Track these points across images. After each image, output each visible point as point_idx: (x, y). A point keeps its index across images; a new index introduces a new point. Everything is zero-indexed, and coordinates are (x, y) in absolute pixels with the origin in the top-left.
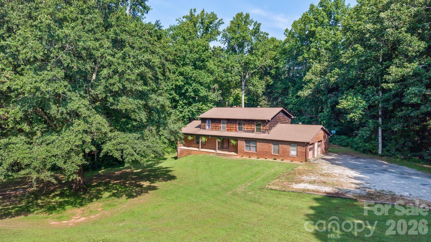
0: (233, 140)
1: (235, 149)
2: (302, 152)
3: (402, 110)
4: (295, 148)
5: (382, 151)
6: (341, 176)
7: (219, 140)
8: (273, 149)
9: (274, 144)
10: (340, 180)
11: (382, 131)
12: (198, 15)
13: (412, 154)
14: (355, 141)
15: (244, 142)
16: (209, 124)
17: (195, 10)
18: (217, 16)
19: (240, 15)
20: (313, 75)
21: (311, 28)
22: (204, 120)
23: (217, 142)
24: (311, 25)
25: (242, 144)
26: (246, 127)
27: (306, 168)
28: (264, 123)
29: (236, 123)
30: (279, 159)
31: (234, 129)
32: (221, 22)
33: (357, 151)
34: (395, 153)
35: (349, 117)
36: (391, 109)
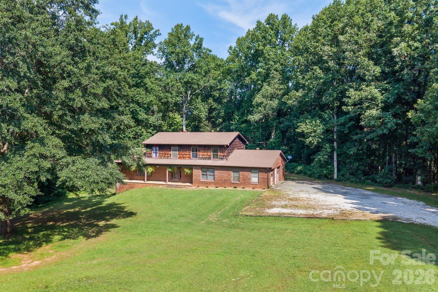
0: (187, 168)
1: (190, 179)
2: (264, 178)
3: (357, 134)
4: (257, 175)
5: (337, 176)
6: (309, 199)
7: (170, 170)
8: (232, 176)
9: (234, 172)
10: (310, 203)
11: (338, 155)
12: (131, 23)
13: (365, 177)
15: (200, 171)
16: (156, 151)
17: (126, 17)
18: (153, 26)
19: (179, 26)
20: (263, 98)
21: (258, 47)
22: (149, 147)
23: (167, 172)
24: (259, 44)
25: (197, 173)
26: (201, 154)
27: (272, 195)
28: (221, 149)
29: (189, 150)
30: (239, 187)
31: (188, 156)
32: (157, 33)
33: (311, 177)
34: (349, 177)
35: (308, 141)
36: (347, 133)
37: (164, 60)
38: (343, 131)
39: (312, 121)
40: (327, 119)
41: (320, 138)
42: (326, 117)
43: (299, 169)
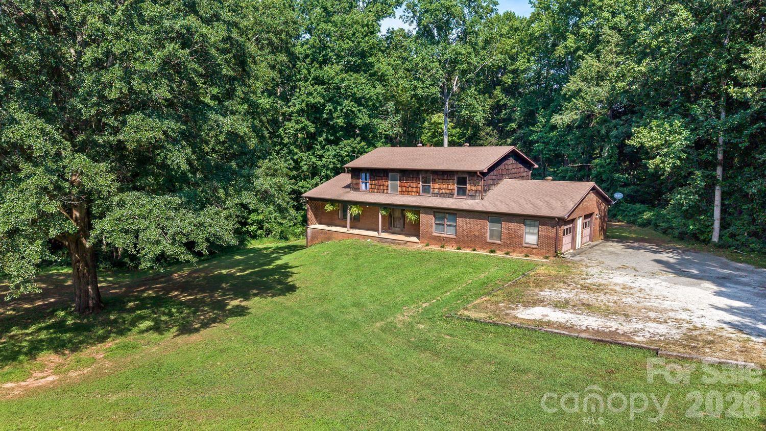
0: (410, 212)
1: (414, 230)
2: (548, 237)
4: (535, 230)
5: (721, 237)
7: (385, 213)
8: (488, 231)
9: (491, 222)
11: (723, 193)
14: (665, 215)
15: (432, 217)
16: (366, 180)
20: (582, 81)
22: (356, 172)
23: (380, 216)
25: (427, 220)
26: (437, 186)
27: (553, 272)
28: (472, 178)
29: (418, 179)
30: (501, 250)
31: (414, 190)
33: (667, 235)
34: (747, 240)
35: (651, 164)
36: (746, 148)
37: (415, 24)
38: (737, 144)
39: (663, 124)
40: (701, 118)
41: (679, 158)
42: (698, 113)
43: (645, 217)
